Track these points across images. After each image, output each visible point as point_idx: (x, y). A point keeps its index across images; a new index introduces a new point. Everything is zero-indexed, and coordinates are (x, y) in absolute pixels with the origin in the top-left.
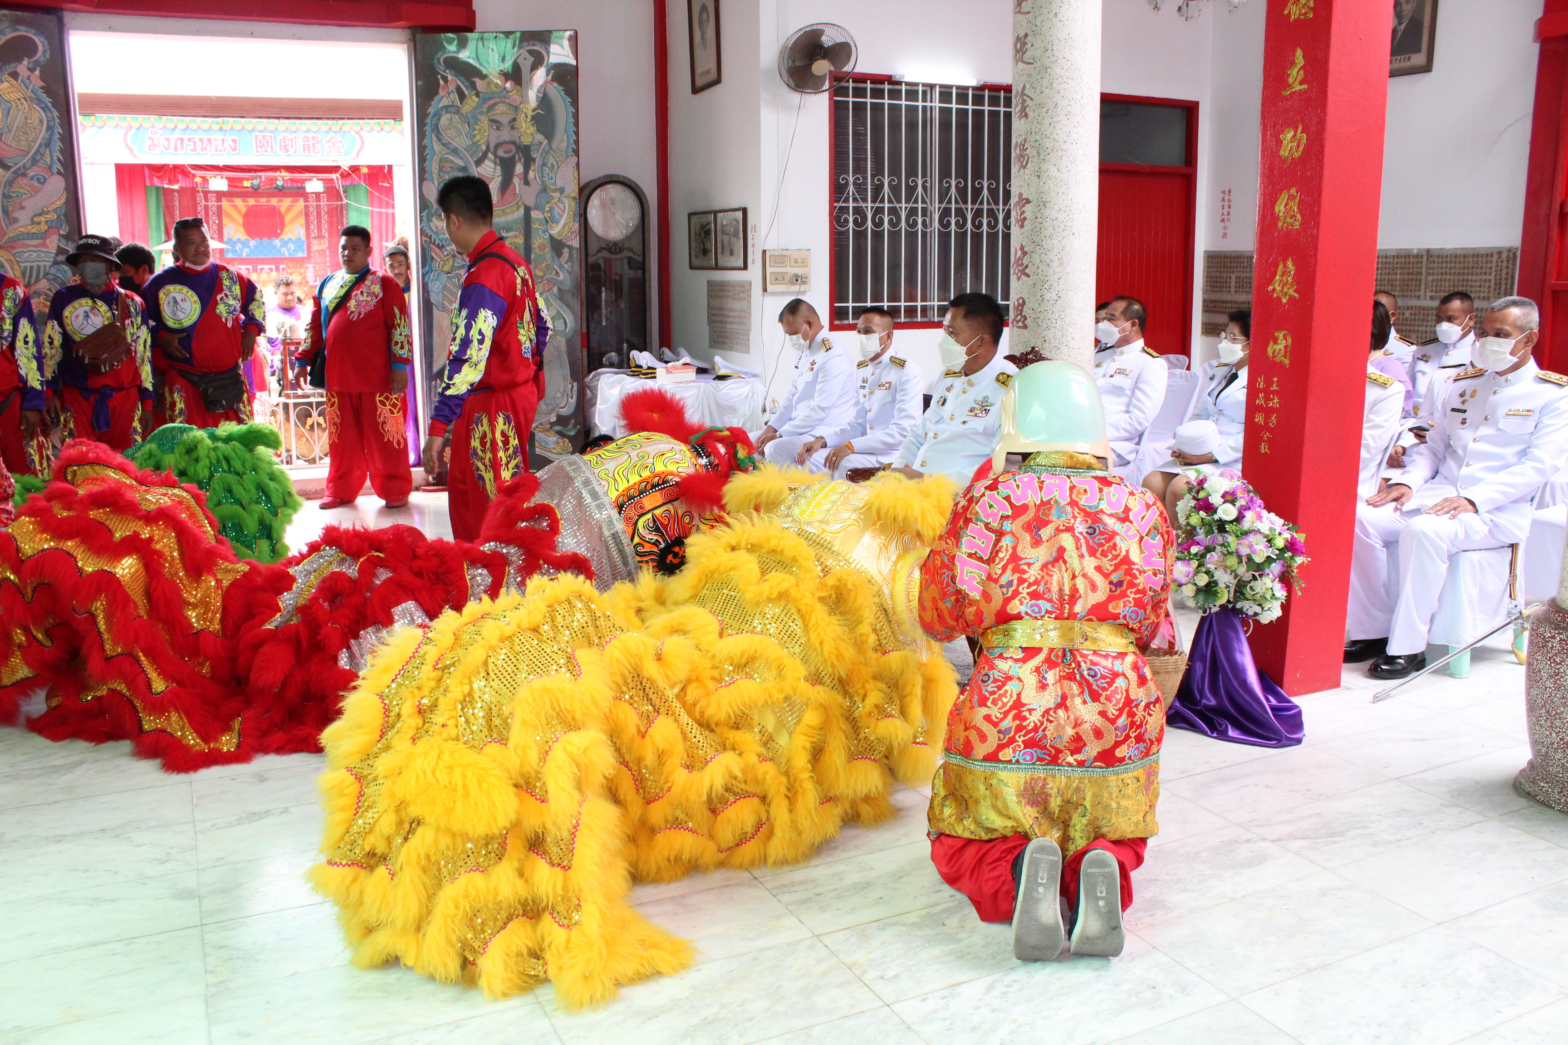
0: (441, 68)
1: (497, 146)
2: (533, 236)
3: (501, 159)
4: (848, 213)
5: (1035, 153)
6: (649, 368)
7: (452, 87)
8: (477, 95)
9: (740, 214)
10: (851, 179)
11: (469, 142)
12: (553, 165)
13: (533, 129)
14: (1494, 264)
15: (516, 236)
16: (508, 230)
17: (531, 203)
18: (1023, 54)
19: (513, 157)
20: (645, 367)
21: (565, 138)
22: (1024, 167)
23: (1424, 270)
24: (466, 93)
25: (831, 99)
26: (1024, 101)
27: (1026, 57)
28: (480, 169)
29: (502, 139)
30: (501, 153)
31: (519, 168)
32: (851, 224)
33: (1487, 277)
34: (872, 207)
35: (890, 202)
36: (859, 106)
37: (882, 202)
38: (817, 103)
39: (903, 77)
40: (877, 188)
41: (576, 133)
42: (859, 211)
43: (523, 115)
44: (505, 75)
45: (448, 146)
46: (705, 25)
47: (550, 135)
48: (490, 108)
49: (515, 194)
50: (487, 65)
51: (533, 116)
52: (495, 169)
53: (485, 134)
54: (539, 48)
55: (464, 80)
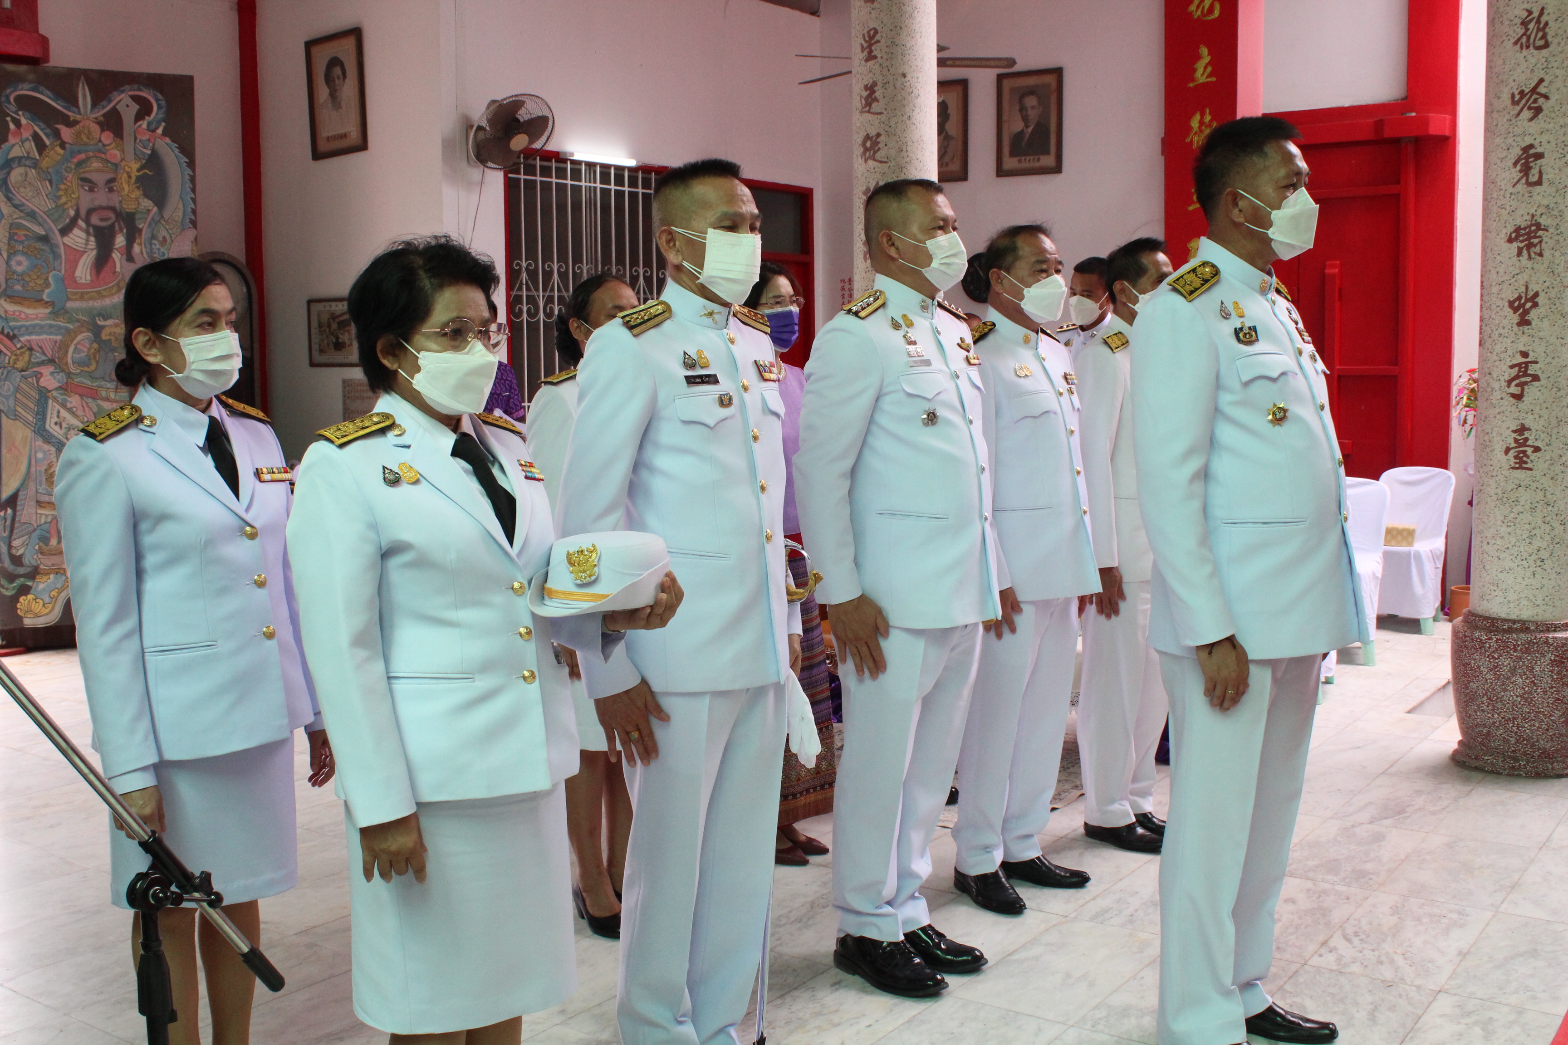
0: (11, 108)
1: (90, 212)
3: (96, 228)
4: (522, 303)
7: (26, 134)
8: (63, 145)
11: (50, 205)
12: (164, 238)
13: (137, 193)
15: (116, 325)
16: (105, 318)
18: (875, 152)
19: (112, 227)
21: (181, 206)
24: (47, 142)
25: (505, 176)
27: (878, 156)
28: (66, 240)
29: (97, 203)
30: (95, 220)
31: (120, 240)
32: (525, 315)
34: (543, 296)
35: (559, 290)
36: (530, 184)
37: (552, 290)
38: (495, 180)
39: (572, 154)
40: (548, 275)
41: (194, 200)
42: (532, 300)
43: (125, 175)
44: (100, 124)
45: (22, 208)
46: (337, 82)
47: (160, 201)
48: (80, 164)
49: (115, 272)
50: (75, 109)
51: (137, 177)
52: (87, 240)
53: (73, 196)
54: (145, 94)
55: (43, 126)
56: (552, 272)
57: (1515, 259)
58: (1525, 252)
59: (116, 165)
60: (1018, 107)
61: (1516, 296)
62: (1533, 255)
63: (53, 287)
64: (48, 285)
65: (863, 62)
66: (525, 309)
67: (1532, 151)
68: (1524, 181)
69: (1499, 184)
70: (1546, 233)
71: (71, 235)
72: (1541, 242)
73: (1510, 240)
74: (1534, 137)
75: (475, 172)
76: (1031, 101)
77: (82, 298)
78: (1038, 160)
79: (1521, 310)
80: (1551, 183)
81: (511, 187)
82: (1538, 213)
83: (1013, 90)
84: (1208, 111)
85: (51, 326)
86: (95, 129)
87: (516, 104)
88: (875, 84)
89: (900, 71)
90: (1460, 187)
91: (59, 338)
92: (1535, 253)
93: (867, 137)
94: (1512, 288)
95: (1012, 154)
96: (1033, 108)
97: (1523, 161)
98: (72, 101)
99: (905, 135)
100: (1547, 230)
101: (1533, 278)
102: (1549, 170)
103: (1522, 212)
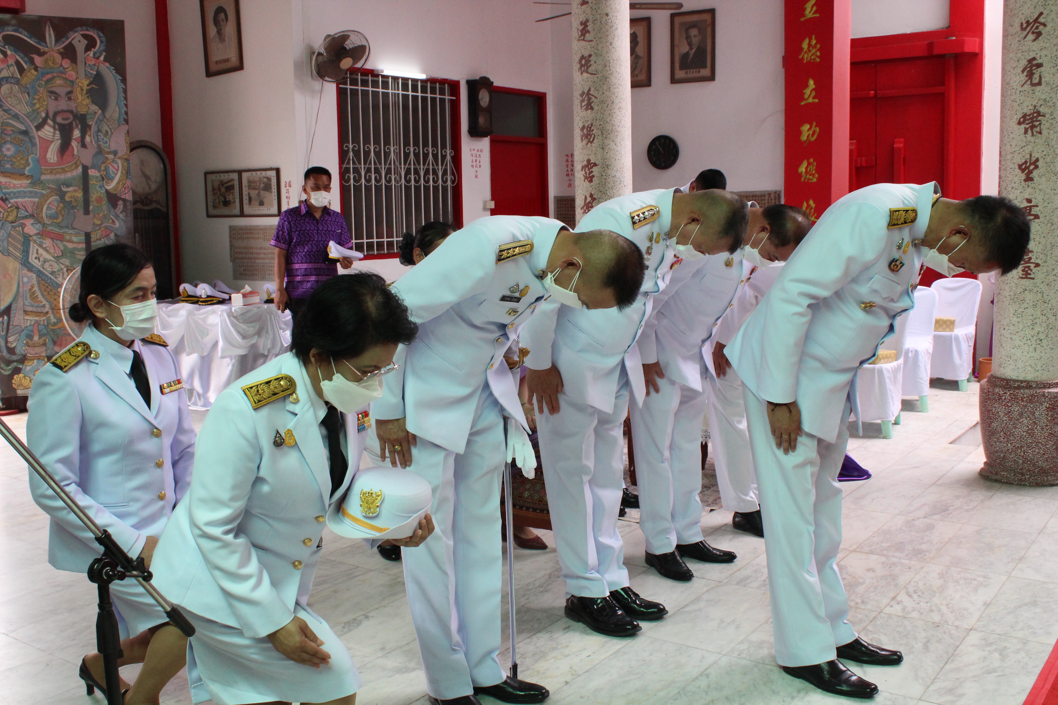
0: (1, 44)
1: (56, 114)
2: (91, 190)
3: (60, 125)
4: (350, 173)
5: (600, 133)
6: (208, 297)
7: (11, 61)
8: (36, 69)
9: (273, 173)
10: (351, 146)
11: (29, 110)
12: (107, 132)
13: (87, 101)
14: (766, 200)
15: (75, 191)
16: (68, 186)
17: (88, 162)
18: (588, 67)
19: (71, 124)
20: (204, 296)
21: (117, 109)
22: (591, 142)
25: (337, 87)
26: (589, 99)
27: (590, 70)
28: (40, 133)
29: (60, 108)
30: (59, 119)
31: (77, 133)
32: (352, 181)
34: (364, 168)
35: (375, 164)
36: (354, 93)
37: (370, 163)
38: (330, 89)
39: (383, 71)
40: (367, 154)
41: (126, 105)
42: (356, 171)
43: (79, 89)
44: (60, 53)
45: (9, 112)
46: (222, 23)
47: (103, 106)
48: (48, 81)
49: (73, 155)
50: (44, 44)
51: (87, 90)
52: (54, 133)
53: (44, 103)
54: (92, 33)
55: (22, 56)
56: (370, 151)
57: (1023, 136)
58: (1029, 131)
59: (72, 82)
60: (685, 36)
61: (1023, 161)
62: (1035, 133)
63: (31, 165)
64: (28, 164)
65: (579, 6)
66: (352, 177)
67: (1034, 62)
68: (1029, 82)
69: (1012, 85)
70: (1044, 118)
71: (43, 130)
72: (1040, 124)
73: (1019, 123)
74: (1036, 53)
75: (317, 84)
76: (694, 32)
77: (51, 173)
78: (699, 72)
79: (1027, 171)
80: (1048, 84)
81: (341, 94)
82: (1039, 105)
83: (682, 24)
84: (814, 37)
85: (31, 192)
86: (58, 57)
87: (344, 37)
88: (587, 21)
89: (605, 12)
90: (986, 88)
91: (37, 200)
92: (1036, 132)
93: (583, 57)
94: (1021, 156)
95: (681, 68)
96: (695, 36)
97: (1028, 69)
98: (42, 38)
99: (608, 55)
100: (1044, 116)
101: (1035, 149)
102: (1046, 75)
103: (1028, 104)
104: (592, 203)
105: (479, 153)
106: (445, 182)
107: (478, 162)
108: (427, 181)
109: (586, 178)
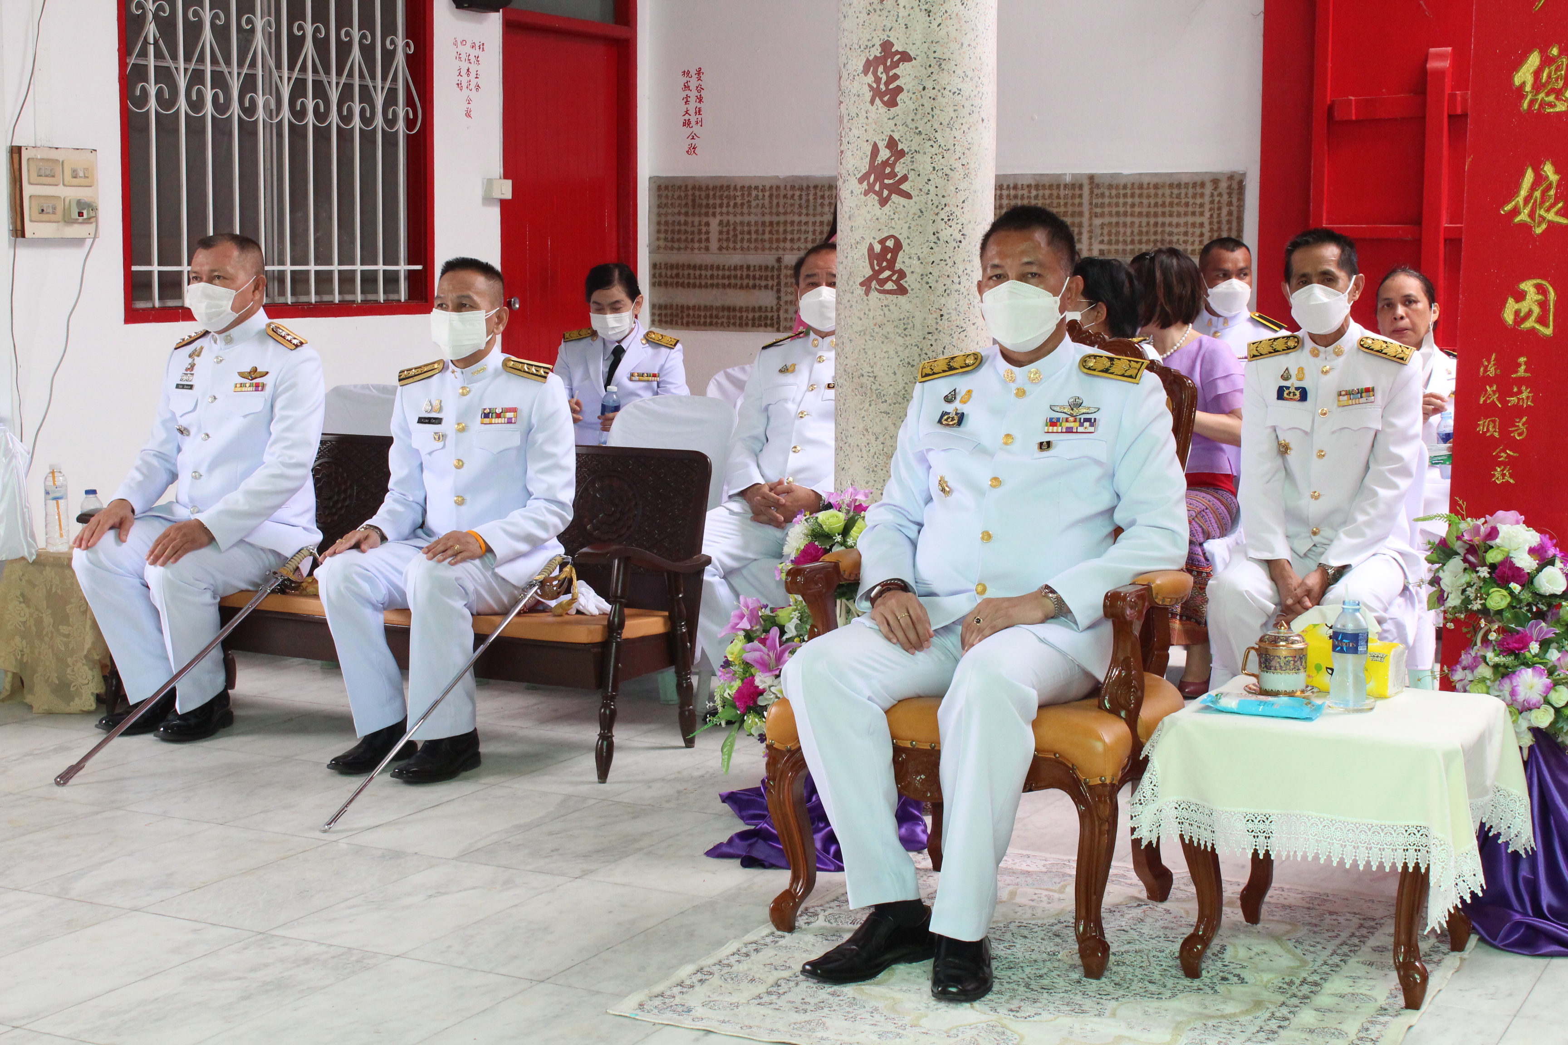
4: (146, 80)
10: (151, 6)
14: (1207, 199)
23: (1086, 209)
32: (153, 103)
33: (1198, 220)
34: (186, 70)
35: (214, 61)
37: (201, 59)
40: (193, 30)
42: (165, 75)
56: (200, 24)
66: (152, 90)
104: (893, 166)
105: (477, 52)
106: (391, 122)
107: (473, 75)
108: (346, 118)
109: (877, 93)
